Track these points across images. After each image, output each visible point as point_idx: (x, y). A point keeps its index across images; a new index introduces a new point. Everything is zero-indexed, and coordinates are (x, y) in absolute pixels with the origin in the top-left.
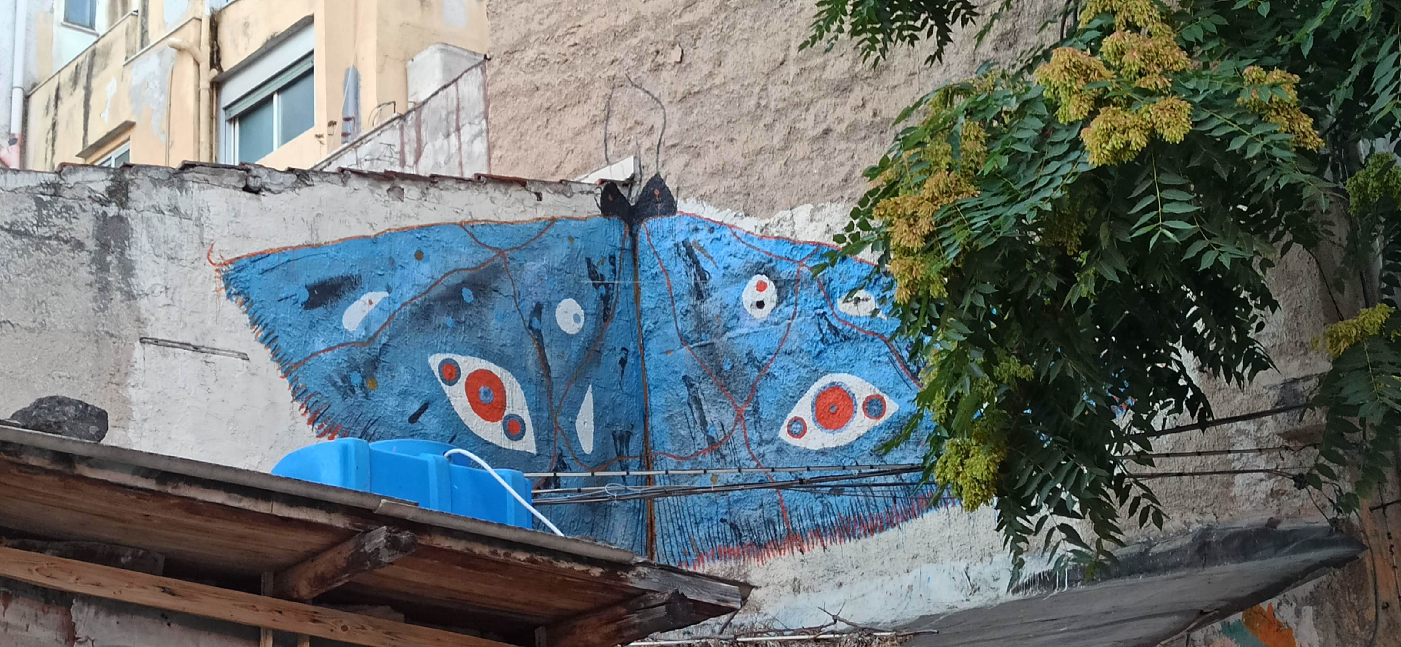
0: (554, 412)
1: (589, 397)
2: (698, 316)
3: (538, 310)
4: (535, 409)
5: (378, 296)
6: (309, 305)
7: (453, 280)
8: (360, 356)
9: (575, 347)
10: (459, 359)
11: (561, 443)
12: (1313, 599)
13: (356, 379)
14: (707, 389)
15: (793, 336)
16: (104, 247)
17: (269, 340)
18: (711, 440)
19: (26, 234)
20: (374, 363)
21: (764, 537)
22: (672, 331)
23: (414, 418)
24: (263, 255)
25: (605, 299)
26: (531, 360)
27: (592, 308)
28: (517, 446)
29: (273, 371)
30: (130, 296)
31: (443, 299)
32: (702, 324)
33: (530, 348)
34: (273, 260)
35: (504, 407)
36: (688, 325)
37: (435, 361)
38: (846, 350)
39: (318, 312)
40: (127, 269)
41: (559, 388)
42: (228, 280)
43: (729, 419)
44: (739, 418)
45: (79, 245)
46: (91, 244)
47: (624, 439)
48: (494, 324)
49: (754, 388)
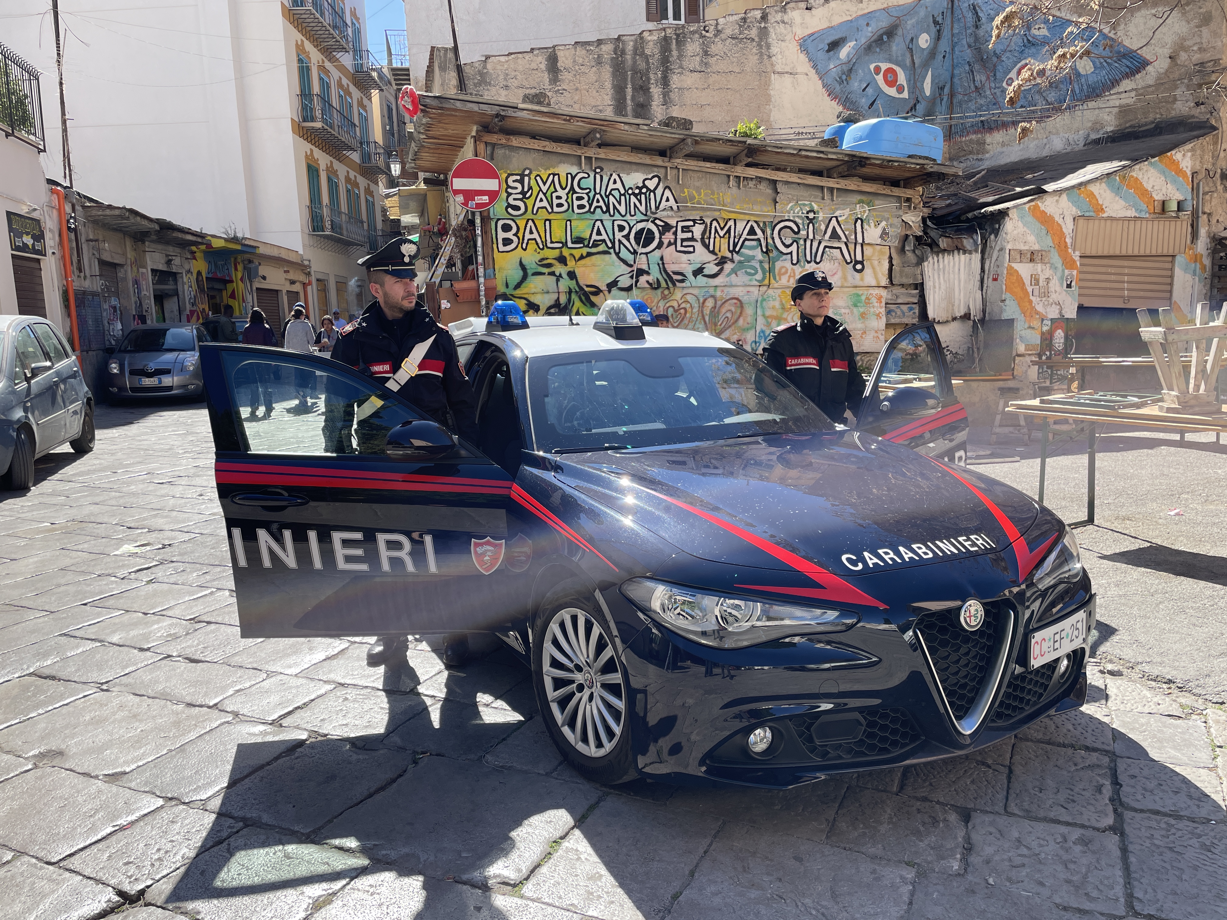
0: (915, 83)
1: (930, 73)
2: (976, 36)
3: (912, 39)
4: (909, 81)
5: (852, 44)
6: (829, 51)
7: (881, 32)
8: (845, 68)
9: (926, 53)
10: (880, 64)
11: (918, 92)
12: (1193, 150)
13: (844, 77)
14: (977, 67)
15: (1012, 44)
16: (761, 39)
17: (815, 67)
18: (976, 87)
19: (736, 38)
20: (850, 70)
21: (993, 126)
22: (964, 42)
23: (864, 90)
24: (812, 34)
25: (939, 31)
26: (908, 62)
27: (933, 36)
28: (901, 96)
29: (816, 77)
30: (769, 57)
31: (875, 41)
32: (977, 39)
33: (908, 55)
34: (816, 35)
35: (896, 81)
36: (971, 40)
37: (872, 67)
38: (1033, 50)
39: (832, 52)
40: (768, 46)
41: (918, 71)
42: (801, 46)
43: (984, 79)
44: (988, 78)
45: (753, 40)
46: (757, 39)
47: (942, 88)
48: (894, 48)
49: (995, 66)
